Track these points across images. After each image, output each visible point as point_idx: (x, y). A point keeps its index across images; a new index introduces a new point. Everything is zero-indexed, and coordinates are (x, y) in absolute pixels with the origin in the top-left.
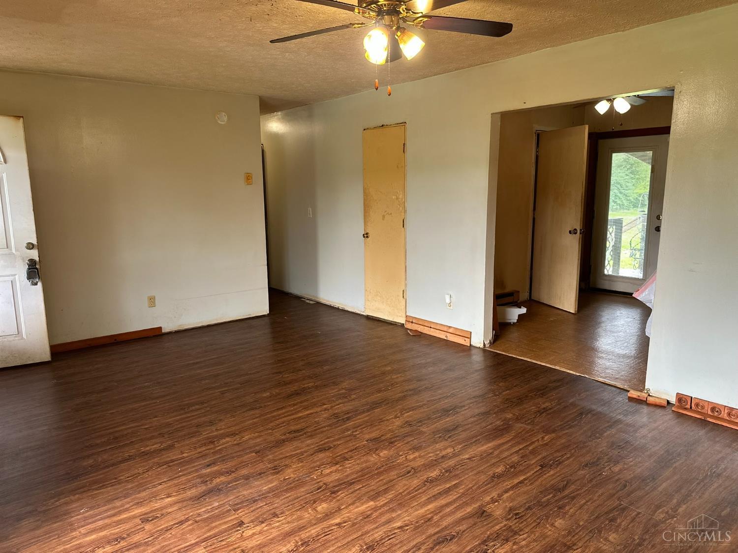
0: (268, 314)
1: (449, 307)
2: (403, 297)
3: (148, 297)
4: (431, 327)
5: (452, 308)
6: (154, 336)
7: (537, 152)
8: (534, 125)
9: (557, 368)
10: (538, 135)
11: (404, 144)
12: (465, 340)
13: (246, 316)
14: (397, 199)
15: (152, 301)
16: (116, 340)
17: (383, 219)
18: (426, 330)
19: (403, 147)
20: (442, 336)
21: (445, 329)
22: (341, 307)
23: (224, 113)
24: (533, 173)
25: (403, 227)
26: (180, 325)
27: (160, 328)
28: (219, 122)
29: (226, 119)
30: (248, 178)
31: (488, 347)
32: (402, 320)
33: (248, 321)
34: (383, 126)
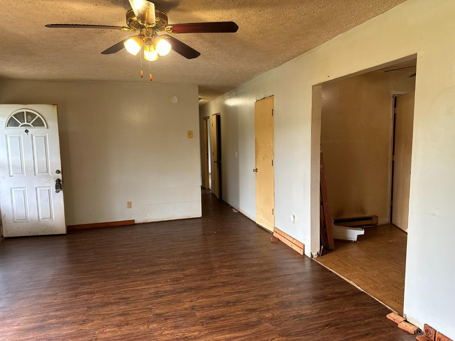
0: (201, 217)
1: (293, 225)
2: (273, 214)
3: (127, 202)
4: (285, 238)
5: (295, 225)
6: (130, 225)
7: (395, 111)
8: (391, 91)
9: (351, 282)
10: (396, 98)
11: (273, 110)
12: (301, 250)
13: (185, 217)
14: (270, 146)
15: (130, 205)
16: (107, 225)
17: (264, 160)
18: (282, 239)
19: (272, 111)
20: (289, 244)
21: (291, 240)
22: (248, 216)
23: (175, 97)
24: (391, 126)
25: (272, 165)
26: (146, 220)
27: (134, 221)
28: (173, 102)
29: (176, 100)
30: (190, 134)
31: (315, 258)
32: (272, 230)
33: (186, 221)
34: (264, 98)
